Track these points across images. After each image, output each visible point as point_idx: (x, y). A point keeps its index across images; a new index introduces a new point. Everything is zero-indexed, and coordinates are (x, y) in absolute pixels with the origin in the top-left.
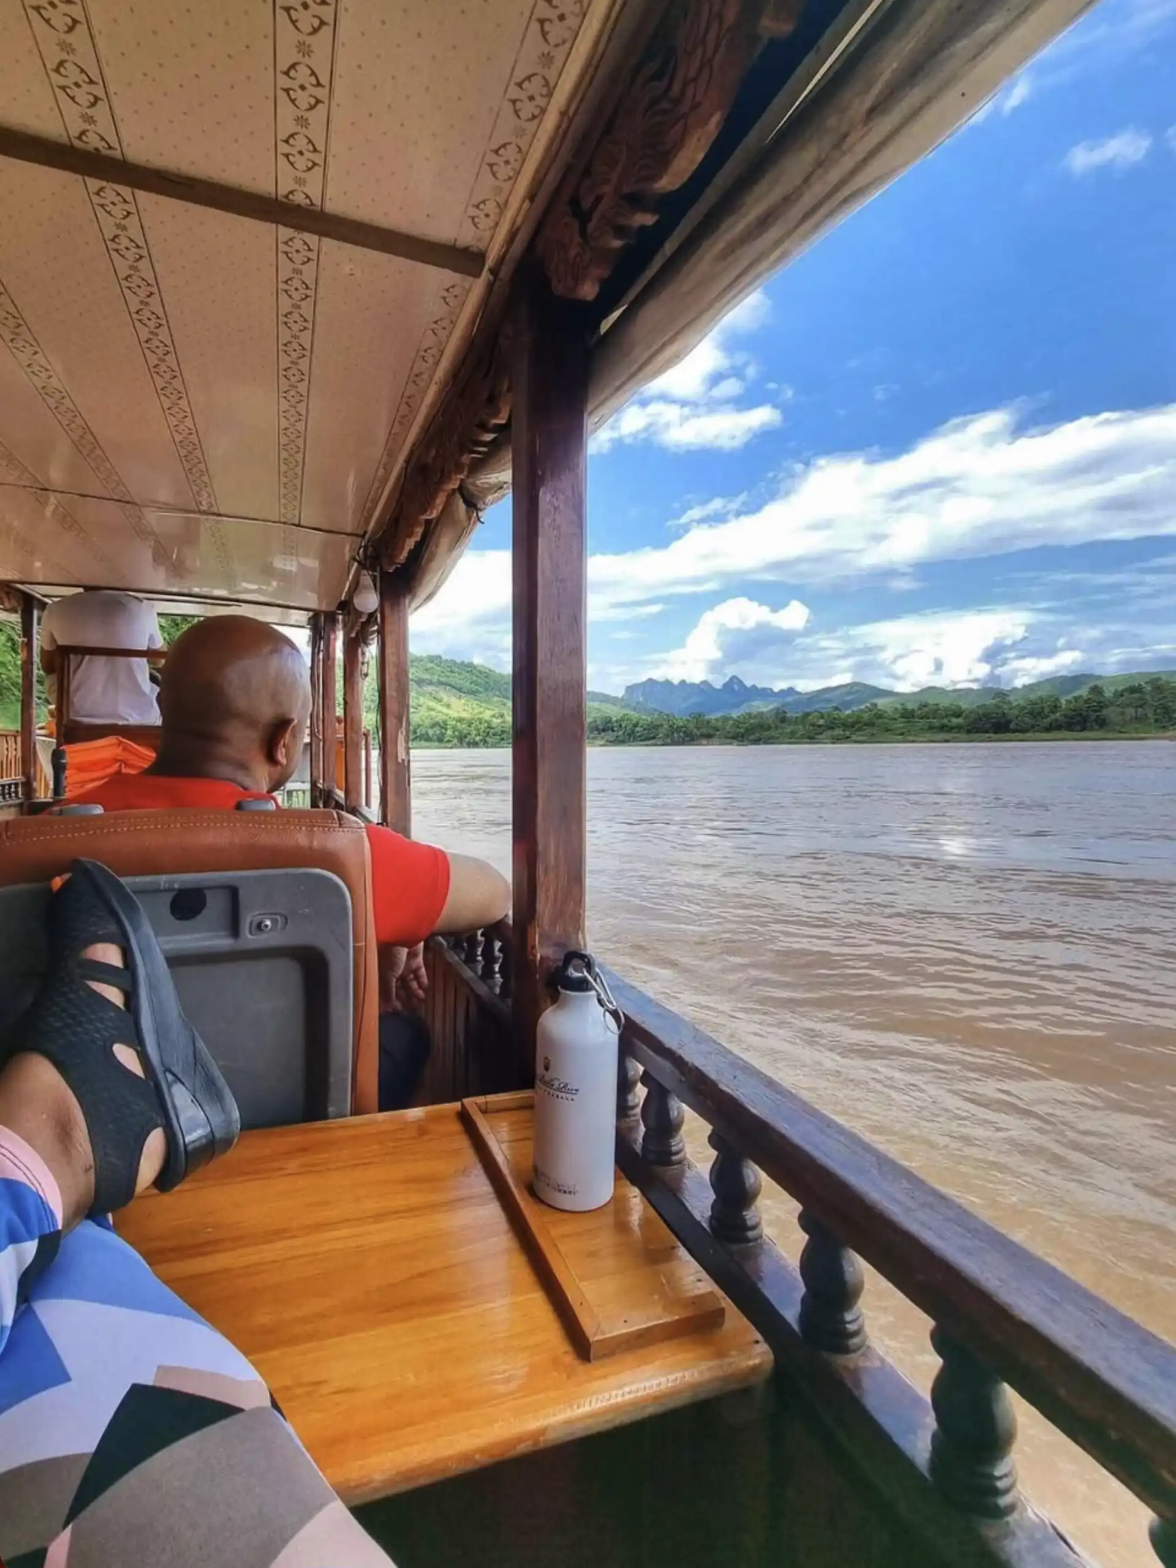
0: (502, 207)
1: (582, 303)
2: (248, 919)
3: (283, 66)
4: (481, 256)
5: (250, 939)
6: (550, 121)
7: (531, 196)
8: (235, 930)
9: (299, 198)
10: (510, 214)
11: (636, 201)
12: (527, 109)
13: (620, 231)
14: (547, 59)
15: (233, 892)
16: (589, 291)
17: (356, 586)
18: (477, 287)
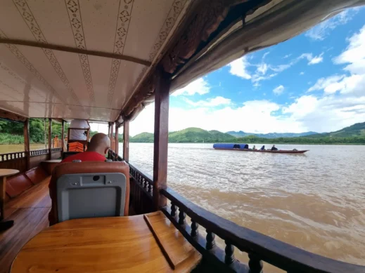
0: (155, 55)
1: (170, 74)
2: (107, 182)
3: (118, 28)
4: (151, 63)
5: (107, 184)
6: (167, 40)
7: (162, 53)
8: (105, 183)
9: (118, 53)
10: (157, 57)
11: (181, 59)
12: (163, 38)
13: (178, 63)
14: (167, 29)
15: (105, 177)
16: (172, 72)
17: (119, 118)
18: (149, 68)
